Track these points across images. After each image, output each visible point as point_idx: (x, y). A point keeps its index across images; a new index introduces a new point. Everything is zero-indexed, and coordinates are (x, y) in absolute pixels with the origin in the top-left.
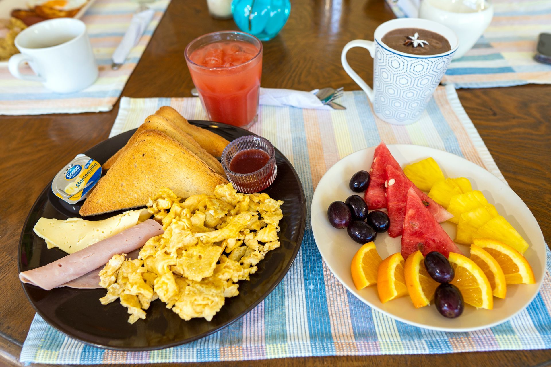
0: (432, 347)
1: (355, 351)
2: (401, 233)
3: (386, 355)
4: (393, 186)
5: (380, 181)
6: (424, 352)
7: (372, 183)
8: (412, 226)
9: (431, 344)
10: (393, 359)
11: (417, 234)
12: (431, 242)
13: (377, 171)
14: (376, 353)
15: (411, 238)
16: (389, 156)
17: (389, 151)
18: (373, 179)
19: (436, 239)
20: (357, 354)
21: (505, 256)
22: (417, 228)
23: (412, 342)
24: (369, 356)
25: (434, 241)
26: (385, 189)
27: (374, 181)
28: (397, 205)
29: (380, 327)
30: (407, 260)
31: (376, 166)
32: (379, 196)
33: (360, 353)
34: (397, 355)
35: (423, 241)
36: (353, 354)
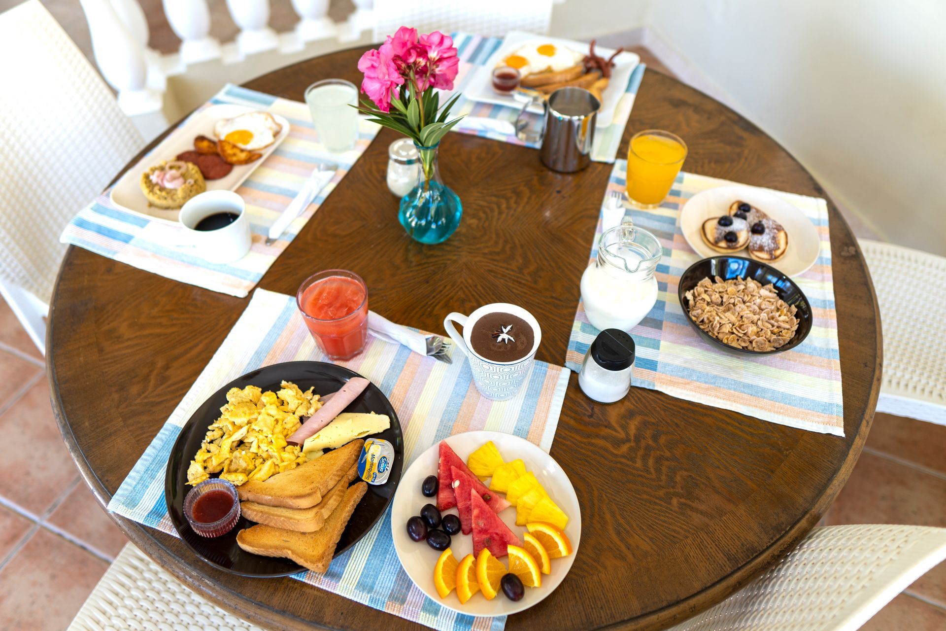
0: (372, 602)
1: (318, 584)
2: (471, 531)
3: (338, 595)
4: (459, 487)
5: (447, 482)
6: (364, 603)
7: (441, 486)
8: (477, 524)
9: (372, 600)
10: (343, 599)
11: (482, 531)
12: (495, 535)
13: (444, 472)
14: (332, 591)
15: (478, 536)
16: (451, 454)
17: (450, 448)
18: (441, 481)
19: (497, 532)
20: (319, 586)
21: (549, 536)
22: (483, 525)
23: (361, 593)
24: (328, 591)
25: (497, 534)
26: (453, 490)
27: (443, 483)
28: (465, 504)
29: (347, 574)
30: (478, 558)
31: (441, 468)
32: (448, 498)
33: (321, 587)
34: (345, 598)
35: (488, 536)
36: (316, 585)
